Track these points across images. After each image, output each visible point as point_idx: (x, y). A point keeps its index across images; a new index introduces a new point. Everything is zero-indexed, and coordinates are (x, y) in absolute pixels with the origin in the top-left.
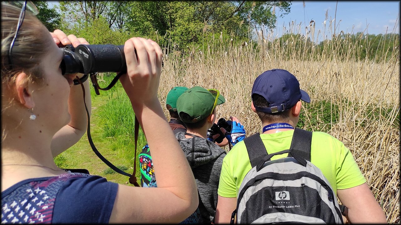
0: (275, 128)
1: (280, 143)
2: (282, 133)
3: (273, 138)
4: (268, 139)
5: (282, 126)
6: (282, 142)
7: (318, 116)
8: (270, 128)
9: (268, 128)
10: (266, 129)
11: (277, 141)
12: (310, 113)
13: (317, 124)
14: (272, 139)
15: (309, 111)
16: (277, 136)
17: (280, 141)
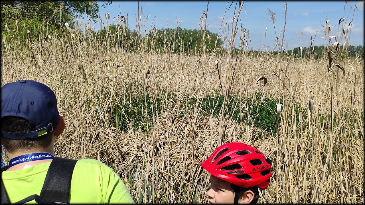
0: (25, 161)
1: (29, 182)
2: (33, 168)
3: (19, 176)
4: (12, 178)
5: (36, 157)
6: (32, 181)
7: (143, 111)
8: (18, 161)
9: (15, 162)
10: (13, 163)
11: (24, 180)
12: (135, 109)
13: (143, 119)
14: (17, 178)
15: (134, 106)
16: (26, 173)
17: (30, 179)
